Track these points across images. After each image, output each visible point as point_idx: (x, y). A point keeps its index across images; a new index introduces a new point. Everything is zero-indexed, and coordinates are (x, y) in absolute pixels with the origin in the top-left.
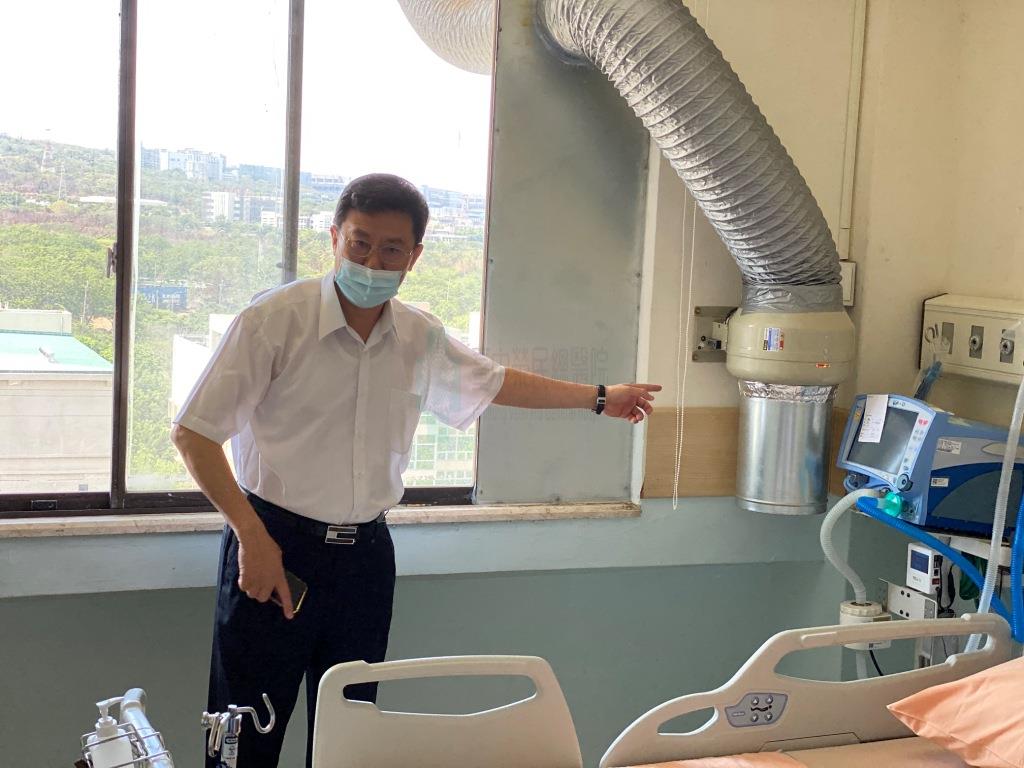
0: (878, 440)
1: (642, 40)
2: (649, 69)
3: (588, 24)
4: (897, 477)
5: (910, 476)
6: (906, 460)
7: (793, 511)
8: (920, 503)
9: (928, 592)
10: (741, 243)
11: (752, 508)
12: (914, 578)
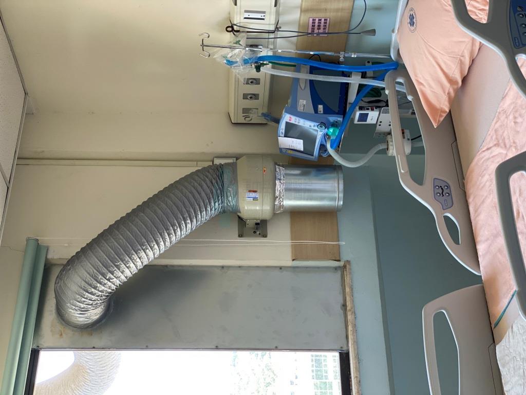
0: (302, 141)
1: (96, 270)
2: (112, 266)
3: (89, 300)
4: (319, 130)
5: (318, 124)
6: (310, 126)
7: (341, 183)
8: (332, 119)
9: (378, 113)
10: (202, 214)
11: (342, 203)
12: (371, 120)
